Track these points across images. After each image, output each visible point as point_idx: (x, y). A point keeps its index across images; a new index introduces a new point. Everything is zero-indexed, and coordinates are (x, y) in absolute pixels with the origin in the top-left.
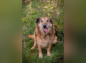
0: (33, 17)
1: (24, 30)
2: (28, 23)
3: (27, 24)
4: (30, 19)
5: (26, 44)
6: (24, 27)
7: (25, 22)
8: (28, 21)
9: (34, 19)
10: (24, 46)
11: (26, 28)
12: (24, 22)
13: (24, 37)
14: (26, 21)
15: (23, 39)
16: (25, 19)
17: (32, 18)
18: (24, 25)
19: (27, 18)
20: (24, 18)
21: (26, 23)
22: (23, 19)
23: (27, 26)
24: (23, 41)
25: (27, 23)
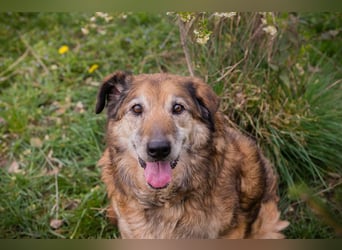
0: (128, 43)
1: (61, 116)
2: (93, 75)
3: (89, 80)
4: (108, 55)
5: (64, 207)
6: (67, 99)
7: (77, 71)
8: (90, 66)
9: (133, 54)
10: (50, 219)
11: (80, 105)
12: (68, 68)
13: (57, 164)
14: (85, 64)
15: (51, 173)
16: (77, 50)
17: (124, 45)
18: (68, 85)
19: (90, 48)
20: (72, 46)
21: (80, 78)
22: (64, 49)
23: (83, 93)
24: (51, 186)
25: (88, 76)
